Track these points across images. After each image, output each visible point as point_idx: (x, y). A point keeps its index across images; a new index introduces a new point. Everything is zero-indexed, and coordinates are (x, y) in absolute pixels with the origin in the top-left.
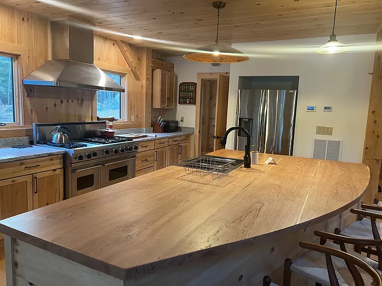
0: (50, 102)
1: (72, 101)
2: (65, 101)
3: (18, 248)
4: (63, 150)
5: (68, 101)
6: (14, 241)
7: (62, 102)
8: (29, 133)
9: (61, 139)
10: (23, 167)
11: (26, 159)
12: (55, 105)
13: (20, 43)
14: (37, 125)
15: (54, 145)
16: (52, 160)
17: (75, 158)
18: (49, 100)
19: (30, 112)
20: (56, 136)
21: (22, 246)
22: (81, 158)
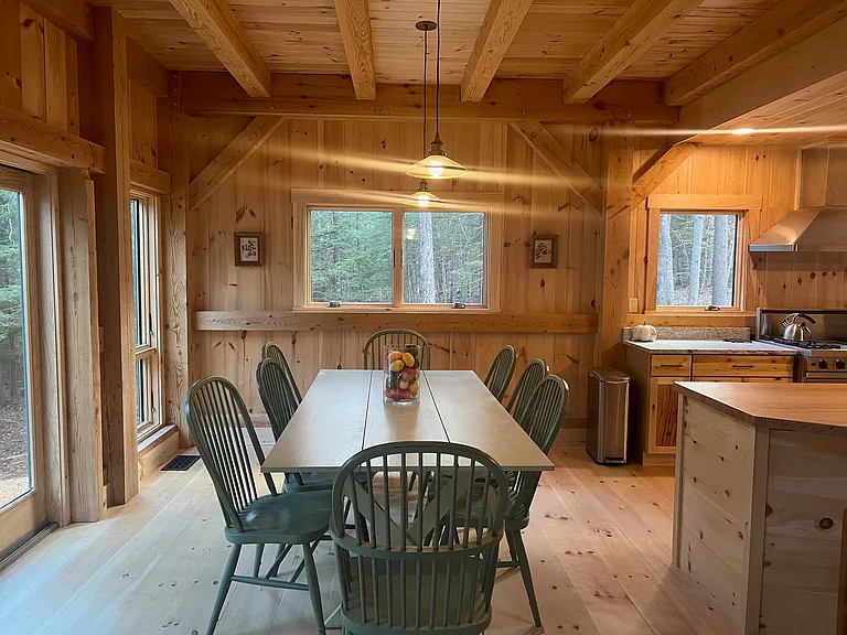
0: (791, 277)
1: (834, 274)
2: (819, 274)
3: (687, 408)
4: (796, 349)
5: (824, 274)
6: (685, 398)
7: (813, 275)
8: (750, 322)
9: (798, 333)
10: (731, 365)
11: (734, 354)
12: (800, 281)
13: (751, 193)
14: (763, 312)
15: (784, 342)
16: (774, 362)
17: (813, 364)
18: (789, 273)
19: (755, 293)
20: (790, 330)
21: (693, 406)
22: (823, 365)
